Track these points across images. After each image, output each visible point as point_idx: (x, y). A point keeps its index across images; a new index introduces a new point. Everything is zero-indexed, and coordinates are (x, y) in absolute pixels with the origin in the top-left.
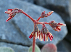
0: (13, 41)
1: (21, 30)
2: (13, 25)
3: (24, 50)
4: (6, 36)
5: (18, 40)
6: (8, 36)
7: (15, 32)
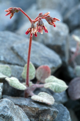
0: (10, 62)
1: (19, 53)
2: (12, 51)
3: (20, 69)
4: (4, 58)
5: (15, 61)
6: (6, 57)
7: (12, 56)
